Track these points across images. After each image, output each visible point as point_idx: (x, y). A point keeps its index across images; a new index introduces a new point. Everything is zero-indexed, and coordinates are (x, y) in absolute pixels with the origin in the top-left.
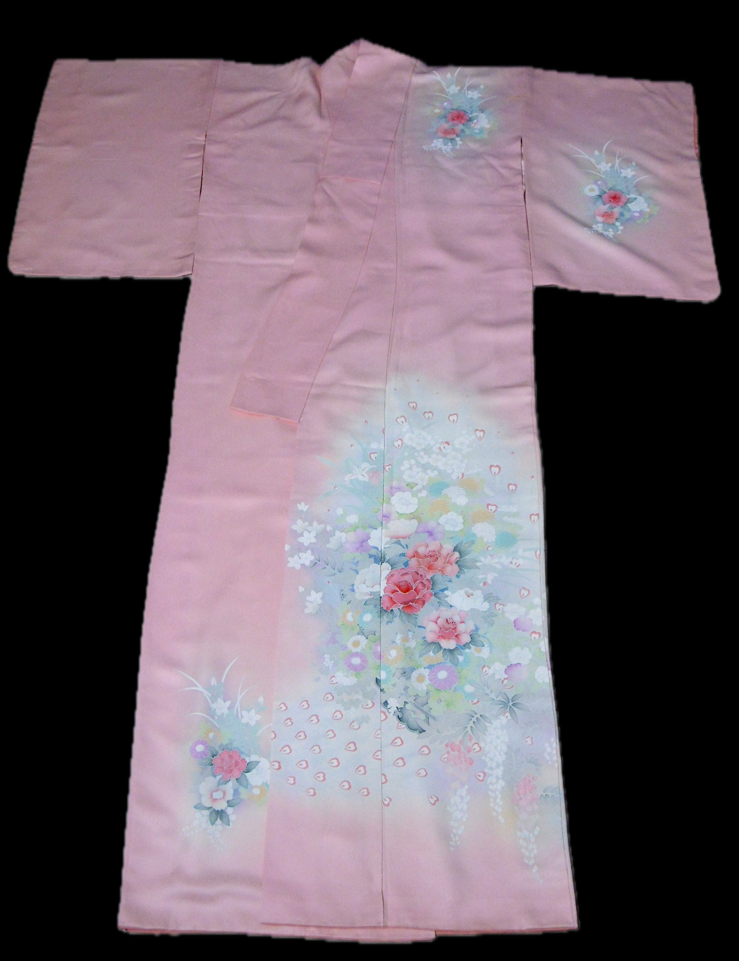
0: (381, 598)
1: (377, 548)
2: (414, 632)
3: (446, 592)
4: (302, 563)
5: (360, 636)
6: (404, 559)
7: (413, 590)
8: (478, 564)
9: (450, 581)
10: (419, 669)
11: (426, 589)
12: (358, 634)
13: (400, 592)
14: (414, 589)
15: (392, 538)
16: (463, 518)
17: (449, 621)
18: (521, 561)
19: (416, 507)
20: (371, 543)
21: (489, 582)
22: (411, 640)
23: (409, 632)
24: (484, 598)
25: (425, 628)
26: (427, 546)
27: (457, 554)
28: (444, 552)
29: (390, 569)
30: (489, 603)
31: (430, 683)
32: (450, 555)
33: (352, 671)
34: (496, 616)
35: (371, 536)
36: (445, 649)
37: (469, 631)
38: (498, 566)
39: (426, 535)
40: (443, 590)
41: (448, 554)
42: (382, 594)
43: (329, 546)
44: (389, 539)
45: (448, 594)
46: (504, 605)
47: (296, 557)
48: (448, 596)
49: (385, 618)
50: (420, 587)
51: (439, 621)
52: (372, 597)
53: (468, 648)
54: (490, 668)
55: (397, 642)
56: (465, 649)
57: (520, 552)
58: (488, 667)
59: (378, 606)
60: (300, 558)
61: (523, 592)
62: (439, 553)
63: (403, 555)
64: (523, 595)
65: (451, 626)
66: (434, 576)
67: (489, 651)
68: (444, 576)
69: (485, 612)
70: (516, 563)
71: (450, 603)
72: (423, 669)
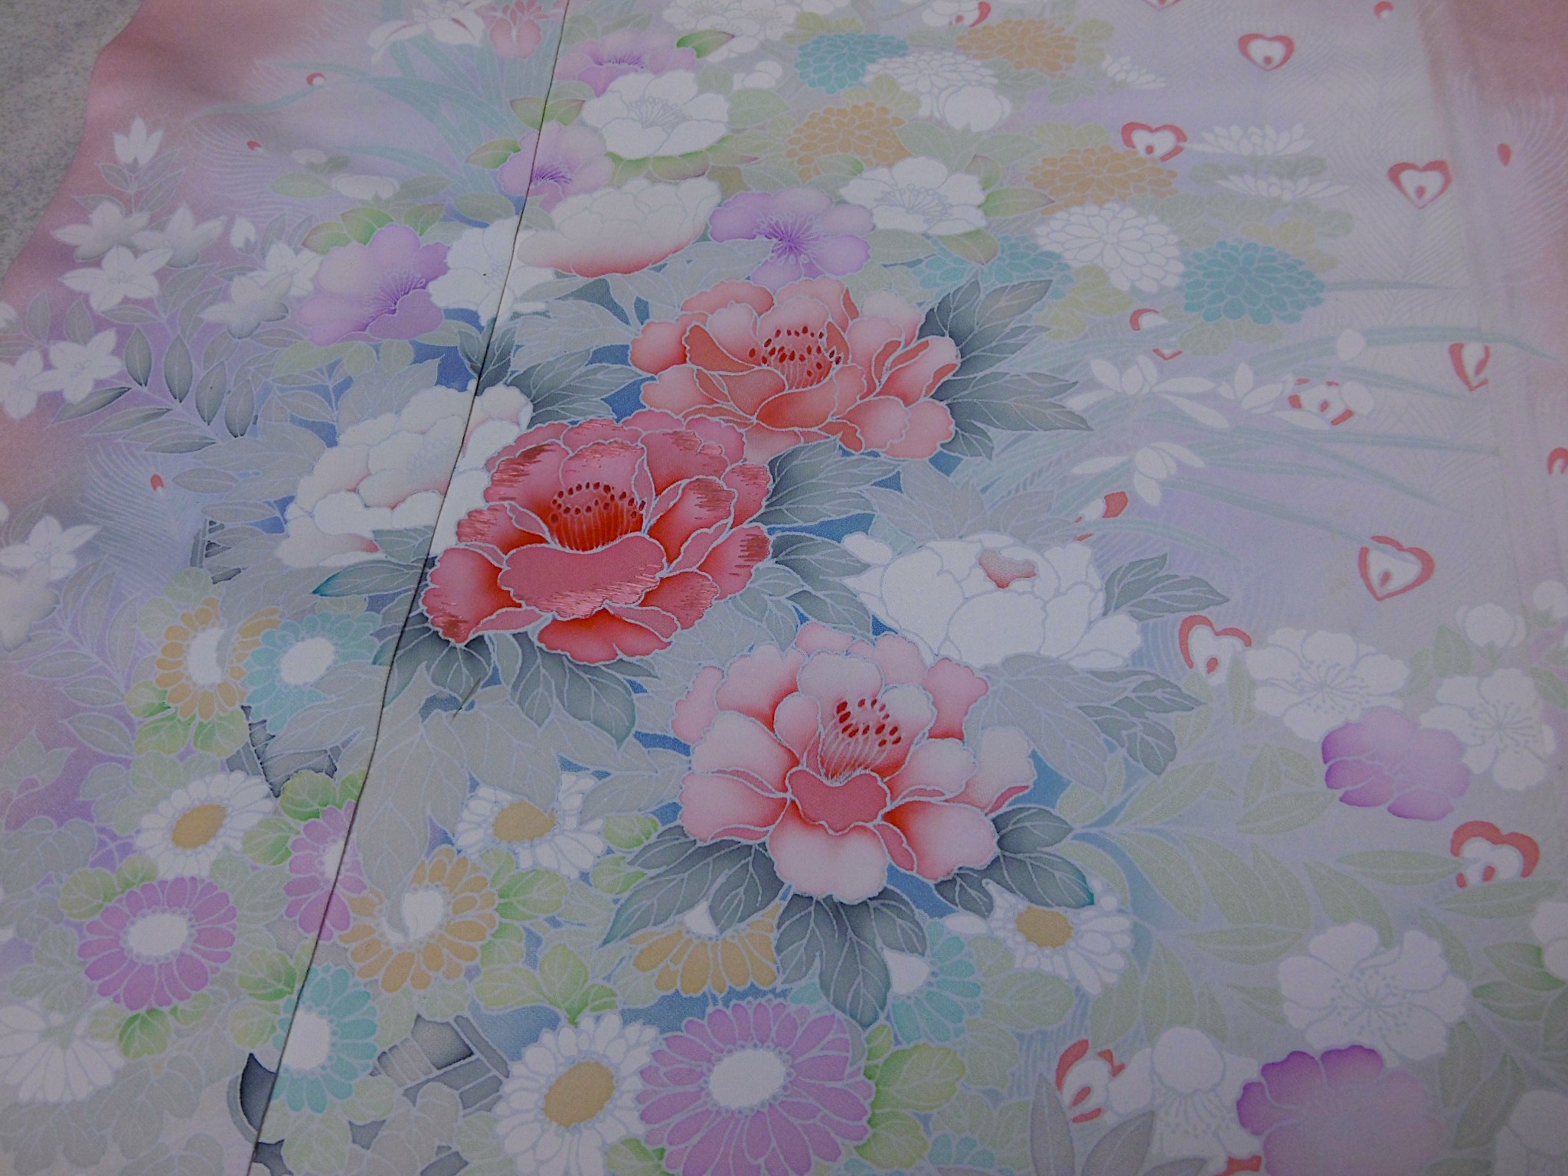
0: (429, 562)
1: (471, 317)
2: (601, 775)
3: (855, 543)
4: (48, 388)
5: (238, 775)
6: (614, 377)
7: (643, 534)
8: (1077, 403)
9: (893, 483)
10: (586, 1022)
11: (730, 520)
12: (232, 765)
13: (554, 544)
14: (646, 524)
15: (562, 270)
16: (985, 185)
17: (858, 717)
18: (1353, 395)
19: (722, 131)
20: (443, 293)
21: (1147, 491)
22: (572, 822)
23: (568, 778)
24: (1108, 588)
25: (685, 750)
26: (766, 303)
27: (943, 351)
28: (866, 337)
29: (525, 419)
30: (1138, 617)
31: (639, 1129)
32: (899, 352)
33: (105, 1003)
34: (1189, 704)
35: (450, 260)
36: (801, 900)
37: (989, 792)
38: (1211, 418)
39: (764, 246)
40: (835, 530)
41: (893, 346)
42: (444, 540)
43: (213, 314)
44: (548, 275)
45: (865, 558)
46: (1248, 643)
47: (31, 360)
48: (865, 567)
49: (423, 680)
50: (693, 508)
51: (789, 712)
52: (380, 555)
53: (970, 906)
54: (1117, 1071)
55: (461, 842)
56: (942, 912)
57: (1350, 347)
58: (1107, 1055)
59: (398, 610)
60: (48, 366)
61: (1379, 561)
62: (835, 334)
63: (617, 354)
64: (1386, 577)
65: (868, 748)
66: (792, 455)
67: (1125, 941)
68: (857, 455)
69: (1112, 676)
70: (1324, 406)
71: (876, 609)
72: (612, 1020)
